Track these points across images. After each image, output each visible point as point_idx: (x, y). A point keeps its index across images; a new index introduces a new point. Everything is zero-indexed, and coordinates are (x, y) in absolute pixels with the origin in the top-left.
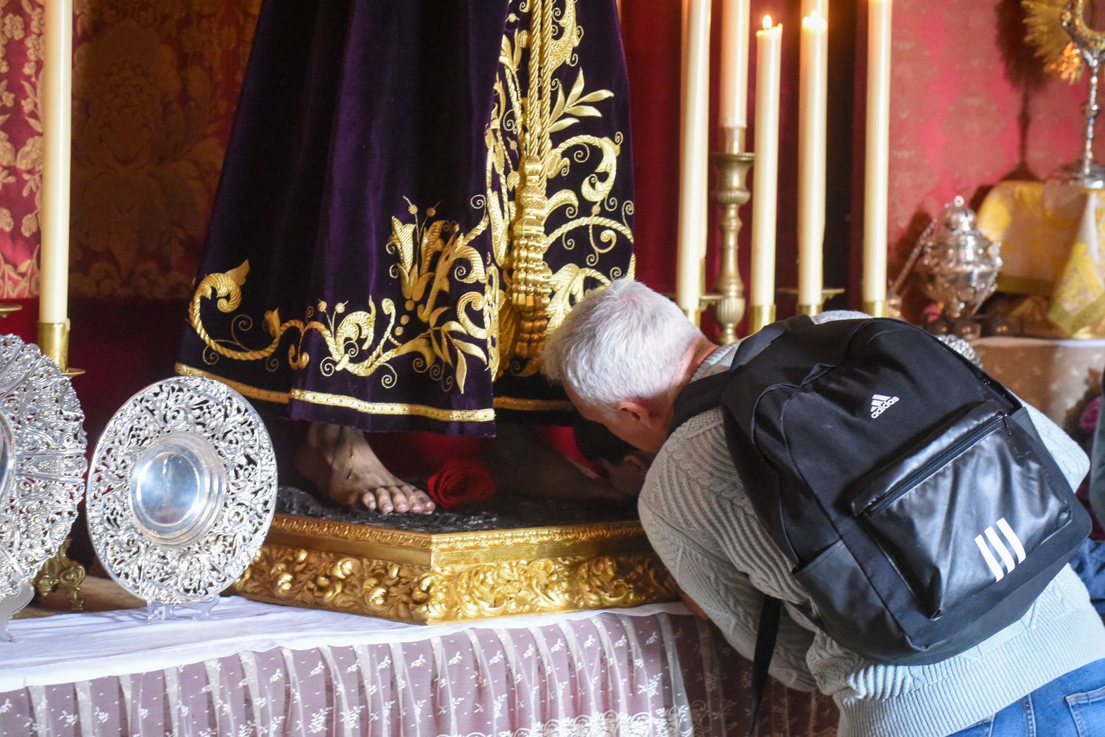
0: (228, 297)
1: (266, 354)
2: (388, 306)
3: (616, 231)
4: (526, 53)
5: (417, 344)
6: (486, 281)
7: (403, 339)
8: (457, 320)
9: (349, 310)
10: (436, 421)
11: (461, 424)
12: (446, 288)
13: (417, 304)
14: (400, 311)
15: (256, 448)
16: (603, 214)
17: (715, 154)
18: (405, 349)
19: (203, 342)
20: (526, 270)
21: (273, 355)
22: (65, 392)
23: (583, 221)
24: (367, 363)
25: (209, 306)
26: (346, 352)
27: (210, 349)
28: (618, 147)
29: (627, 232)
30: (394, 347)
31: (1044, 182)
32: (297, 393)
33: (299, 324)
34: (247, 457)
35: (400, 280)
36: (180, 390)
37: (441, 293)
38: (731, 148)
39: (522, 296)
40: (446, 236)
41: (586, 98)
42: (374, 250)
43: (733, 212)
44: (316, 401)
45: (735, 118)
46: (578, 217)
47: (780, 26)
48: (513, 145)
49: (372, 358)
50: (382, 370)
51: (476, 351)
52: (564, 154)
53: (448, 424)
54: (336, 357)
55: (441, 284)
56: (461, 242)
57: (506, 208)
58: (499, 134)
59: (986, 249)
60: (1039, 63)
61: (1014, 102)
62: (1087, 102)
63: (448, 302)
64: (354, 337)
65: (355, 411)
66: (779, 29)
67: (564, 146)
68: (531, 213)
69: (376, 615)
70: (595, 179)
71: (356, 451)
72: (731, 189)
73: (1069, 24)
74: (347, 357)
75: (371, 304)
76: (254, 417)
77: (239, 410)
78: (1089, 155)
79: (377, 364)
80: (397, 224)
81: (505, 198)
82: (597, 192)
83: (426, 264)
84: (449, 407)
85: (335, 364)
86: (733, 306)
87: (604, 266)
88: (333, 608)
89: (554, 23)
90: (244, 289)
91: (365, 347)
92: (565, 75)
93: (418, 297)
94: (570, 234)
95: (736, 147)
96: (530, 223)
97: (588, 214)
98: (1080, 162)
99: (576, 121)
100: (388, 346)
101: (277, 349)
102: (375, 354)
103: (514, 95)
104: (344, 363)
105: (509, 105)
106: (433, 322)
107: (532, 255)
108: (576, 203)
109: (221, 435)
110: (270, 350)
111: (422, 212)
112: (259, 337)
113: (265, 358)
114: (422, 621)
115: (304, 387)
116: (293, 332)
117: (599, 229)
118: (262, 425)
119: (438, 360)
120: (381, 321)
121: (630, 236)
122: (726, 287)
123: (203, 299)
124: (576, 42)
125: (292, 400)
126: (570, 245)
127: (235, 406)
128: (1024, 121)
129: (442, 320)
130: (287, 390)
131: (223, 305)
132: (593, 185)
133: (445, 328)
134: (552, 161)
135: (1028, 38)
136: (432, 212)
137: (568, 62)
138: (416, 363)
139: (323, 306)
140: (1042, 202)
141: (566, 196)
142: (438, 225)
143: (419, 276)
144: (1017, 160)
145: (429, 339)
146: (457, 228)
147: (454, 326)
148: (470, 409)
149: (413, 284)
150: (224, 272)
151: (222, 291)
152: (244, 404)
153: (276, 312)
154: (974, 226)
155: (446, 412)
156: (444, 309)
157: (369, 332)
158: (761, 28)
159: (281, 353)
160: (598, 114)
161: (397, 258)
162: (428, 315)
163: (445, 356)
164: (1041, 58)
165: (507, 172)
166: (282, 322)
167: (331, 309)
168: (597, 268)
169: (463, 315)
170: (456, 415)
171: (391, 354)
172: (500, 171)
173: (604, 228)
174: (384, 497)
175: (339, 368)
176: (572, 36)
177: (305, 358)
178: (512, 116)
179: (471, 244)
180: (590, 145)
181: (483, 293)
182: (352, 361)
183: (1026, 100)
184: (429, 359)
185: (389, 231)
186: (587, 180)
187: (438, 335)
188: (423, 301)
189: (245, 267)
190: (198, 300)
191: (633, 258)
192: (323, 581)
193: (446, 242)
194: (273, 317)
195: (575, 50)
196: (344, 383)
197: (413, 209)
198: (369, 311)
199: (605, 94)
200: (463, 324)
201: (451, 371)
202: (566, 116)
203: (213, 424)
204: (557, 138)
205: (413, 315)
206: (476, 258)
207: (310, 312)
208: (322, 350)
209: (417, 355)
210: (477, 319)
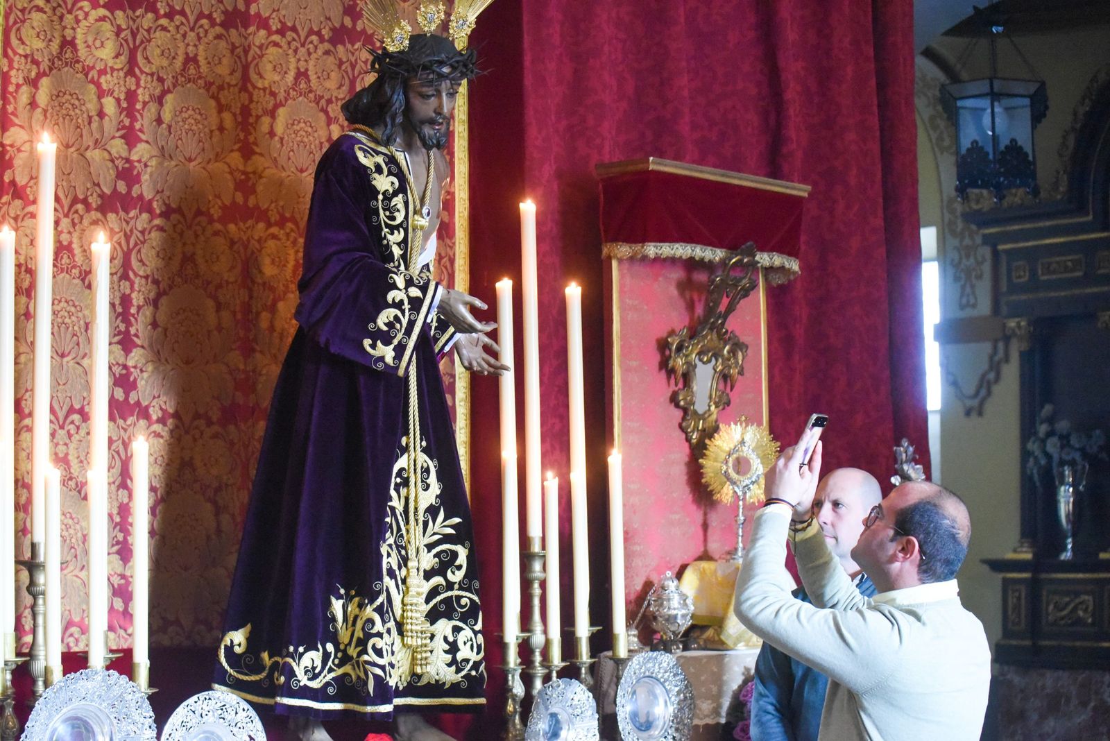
0: (239, 645)
1: (262, 677)
2: (330, 647)
3: (469, 598)
4: (407, 499)
5: (347, 669)
6: (385, 631)
7: (339, 666)
8: (368, 654)
9: (306, 651)
10: (359, 712)
11: (372, 714)
12: (361, 636)
13: (346, 645)
14: (337, 649)
15: (254, 731)
16: (461, 589)
17: (524, 552)
18: (340, 672)
19: (227, 671)
20: (411, 624)
21: (266, 677)
22: (143, 702)
23: (449, 594)
24: (318, 680)
25: (229, 650)
26: (305, 674)
27: (230, 674)
28: (467, 550)
29: (476, 598)
30: (334, 670)
31: (716, 561)
32: (278, 699)
33: (279, 659)
34: (250, 736)
35: (336, 632)
36: (210, 699)
37: (359, 639)
38: (534, 548)
39: (409, 639)
40: (361, 606)
41: (446, 523)
42: (320, 615)
43: (536, 585)
44: (289, 704)
45: (535, 531)
46: (446, 591)
47: (557, 479)
48: (403, 552)
49: (321, 677)
50: (327, 684)
51: (379, 672)
52: (435, 556)
53: (366, 714)
54: (300, 677)
55: (359, 634)
56: (369, 609)
57: (401, 589)
58: (394, 546)
59: (685, 600)
60: (711, 494)
61: (698, 516)
62: (738, 515)
63: (362, 643)
64: (310, 667)
65: (312, 708)
66: (557, 480)
67: (434, 551)
68: (413, 591)
70: (454, 569)
71: (315, 731)
72: (534, 572)
73: (725, 472)
74: (306, 677)
75: (320, 646)
76: (252, 713)
77: (244, 710)
78: (741, 545)
79: (324, 681)
80: (333, 600)
81: (400, 582)
82: (456, 577)
83: (350, 622)
84: (366, 704)
85: (299, 681)
86: (538, 639)
87: (463, 618)
89: (422, 481)
90: (248, 640)
91: (317, 671)
92: (432, 511)
93: (346, 641)
94: (442, 602)
95: (536, 548)
96: (412, 596)
97: (452, 589)
98: (736, 549)
99: (441, 536)
100: (331, 670)
101: (268, 674)
102: (323, 675)
103: (402, 524)
104: (304, 680)
105: (399, 529)
106: (355, 656)
107: (415, 615)
108: (444, 584)
109: (234, 724)
110: (264, 674)
111: (347, 593)
112: (257, 667)
113: (261, 679)
115: (282, 696)
116: (276, 664)
117: (459, 598)
118: (257, 718)
119: (359, 677)
120: (326, 656)
121: (478, 601)
122: (534, 628)
123: (226, 646)
124: (438, 492)
125: (276, 703)
126: (443, 608)
127: (241, 708)
128: (705, 526)
129: (359, 655)
130: (273, 697)
131: (238, 650)
132: (453, 573)
133: (361, 659)
134: (428, 560)
135: (703, 481)
136: (353, 593)
137: (434, 503)
138: (347, 680)
139: (291, 649)
140: (715, 571)
141: (438, 580)
142: (356, 600)
143: (347, 629)
144: (702, 549)
145: (353, 665)
146: (366, 601)
147: (366, 657)
148: (376, 705)
149: (344, 636)
150: (237, 630)
151: (236, 642)
152: (247, 706)
153: (266, 653)
154: (677, 588)
155: (364, 707)
156: (361, 648)
157: (318, 663)
158: (547, 480)
159: (270, 676)
160: (453, 532)
161: (334, 619)
162: (353, 652)
163: (362, 675)
164: (712, 491)
165: (400, 568)
166: (270, 657)
167: (296, 650)
168: (460, 620)
169: (370, 651)
170: (369, 709)
171: (333, 675)
172: (395, 567)
173: (462, 597)
175: (302, 684)
176: (435, 488)
177: (282, 679)
178: (402, 536)
179: (374, 610)
180: (450, 550)
181: (382, 638)
182: (309, 679)
183: (705, 514)
184: (353, 677)
185: (329, 604)
186: (449, 570)
187: (358, 662)
188: (350, 644)
189: (249, 626)
190: (223, 647)
191: (481, 614)
193: (361, 609)
194: (265, 655)
195: (437, 497)
196: (305, 692)
197: (342, 591)
198: (318, 650)
199: (457, 520)
200: (371, 656)
201: (366, 683)
202: (434, 534)
203: (229, 718)
204: (430, 547)
205: (344, 651)
206: (377, 618)
207: (284, 653)
208: (291, 674)
209: (346, 675)
210: (379, 653)
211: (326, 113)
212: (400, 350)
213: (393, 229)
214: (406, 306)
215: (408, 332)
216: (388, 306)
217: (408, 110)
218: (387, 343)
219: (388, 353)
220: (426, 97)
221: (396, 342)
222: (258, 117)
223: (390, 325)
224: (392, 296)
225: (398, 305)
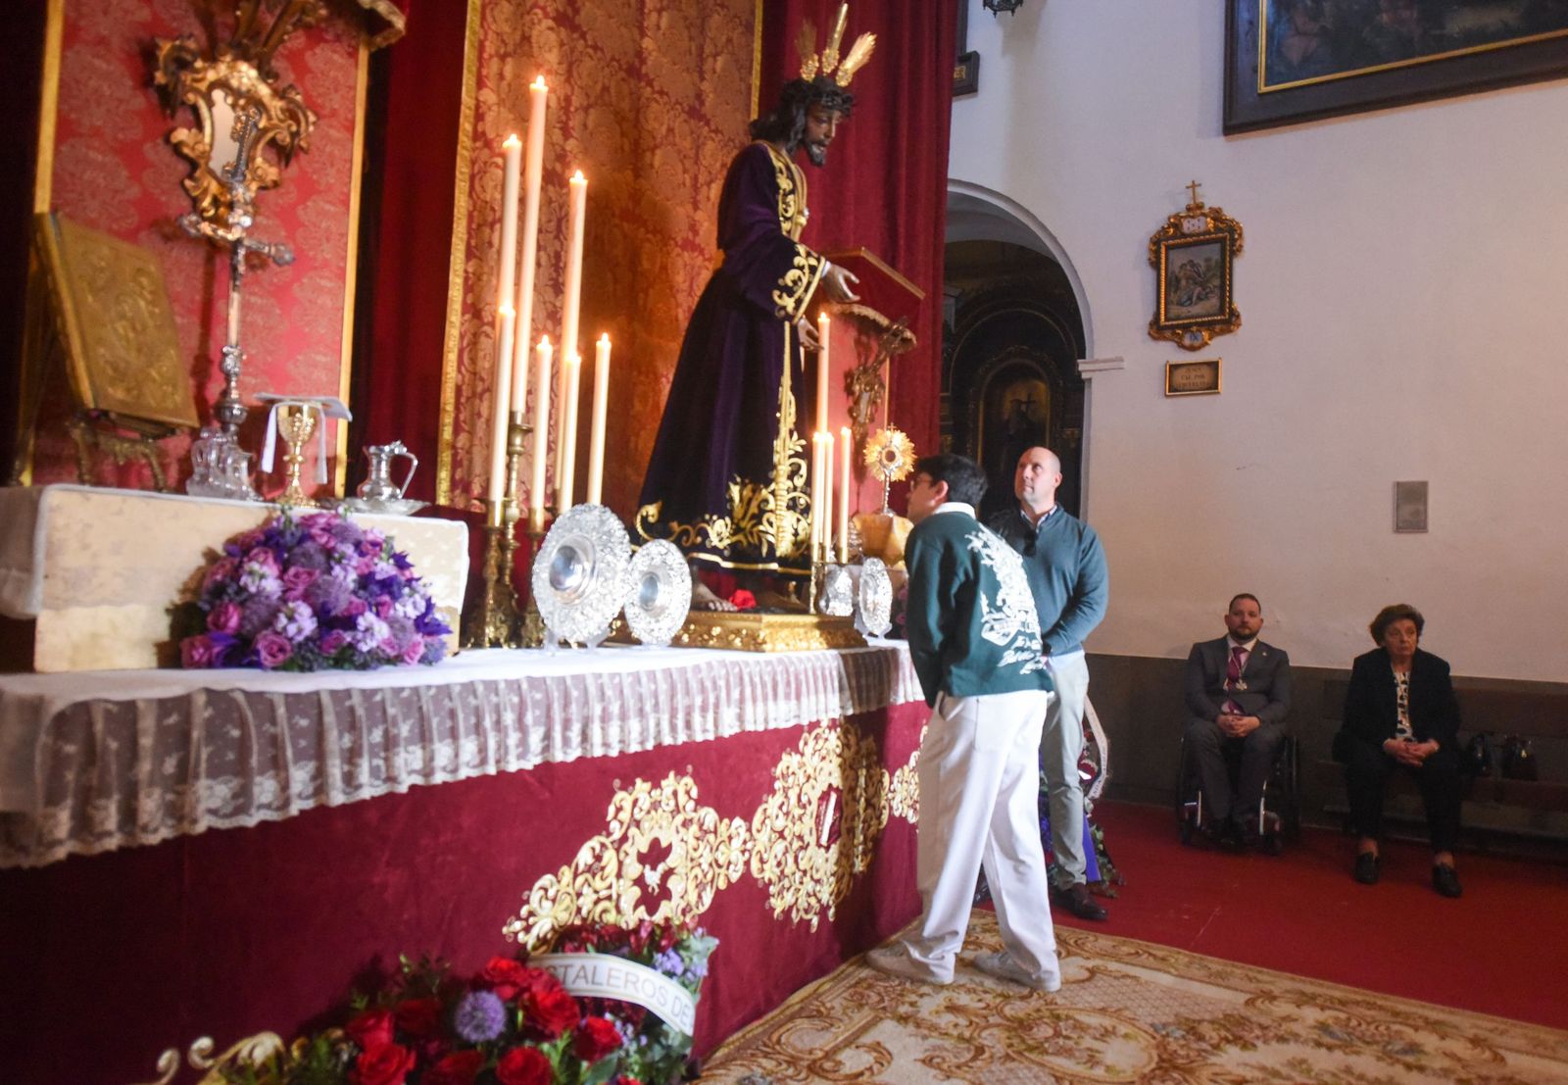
0: (653, 516)
2: (729, 519)
5: (740, 537)
8: (763, 525)
9: (716, 519)
10: (749, 570)
11: (763, 570)
12: (756, 511)
13: (739, 520)
14: (732, 523)
15: (684, 575)
18: (734, 539)
19: (641, 536)
24: (722, 543)
25: (644, 519)
26: (715, 537)
27: (644, 539)
30: (732, 536)
32: (693, 555)
33: (690, 526)
34: (681, 579)
35: (733, 508)
37: (753, 514)
40: (754, 491)
41: (798, 443)
42: (721, 495)
44: (705, 557)
49: (724, 540)
50: (727, 546)
51: (770, 538)
53: (756, 570)
54: (712, 539)
55: (754, 509)
56: (763, 492)
63: (758, 518)
64: (718, 531)
65: (718, 563)
69: (737, 649)
73: (880, 460)
74: (715, 539)
75: (724, 518)
78: (886, 506)
79: (725, 543)
80: (733, 485)
83: (746, 501)
84: (756, 562)
88: (713, 647)
90: (660, 512)
91: (723, 536)
93: (740, 517)
99: (794, 452)
100: (729, 536)
101: (677, 538)
102: (725, 538)
104: (714, 541)
106: (749, 526)
109: (670, 568)
110: (672, 539)
111: (743, 481)
112: (666, 534)
114: (763, 651)
115: (701, 551)
116: (687, 530)
119: (749, 543)
123: (642, 517)
124: (794, 420)
125: (692, 558)
129: (754, 525)
131: (651, 520)
133: (755, 529)
136: (747, 481)
137: (791, 428)
138: (739, 546)
139: (707, 517)
142: (750, 486)
143: (743, 506)
145: (747, 533)
146: (761, 486)
147: (761, 528)
148: (767, 563)
149: (738, 511)
150: (651, 504)
151: (651, 513)
153: (676, 523)
155: (755, 565)
156: (755, 520)
157: (724, 530)
159: (678, 540)
160: (801, 450)
161: (731, 500)
162: (746, 524)
163: (757, 540)
166: (679, 525)
167: (711, 518)
169: (764, 523)
170: (761, 566)
171: (731, 539)
174: (718, 604)
175: (713, 544)
176: (794, 417)
177: (699, 539)
179: (769, 492)
181: (774, 513)
182: (717, 541)
184: (745, 543)
185: (728, 488)
187: (751, 533)
188: (743, 518)
189: (660, 503)
190: (639, 518)
192: (706, 637)
193: (754, 493)
194: (674, 524)
196: (715, 550)
197: (739, 480)
199: (803, 442)
200: (766, 527)
201: (758, 548)
203: (669, 563)
205: (737, 525)
206: (771, 499)
207: (698, 520)
208: (706, 535)
209: (739, 542)
210: (771, 524)
211: (683, 164)
212: (799, 302)
213: (787, 219)
214: (806, 270)
215: (806, 290)
216: (794, 267)
217: (806, 130)
218: (790, 295)
219: (789, 303)
220: (819, 121)
221: (796, 296)
222: (644, 151)
223: (795, 282)
224: (797, 261)
225: (801, 268)
